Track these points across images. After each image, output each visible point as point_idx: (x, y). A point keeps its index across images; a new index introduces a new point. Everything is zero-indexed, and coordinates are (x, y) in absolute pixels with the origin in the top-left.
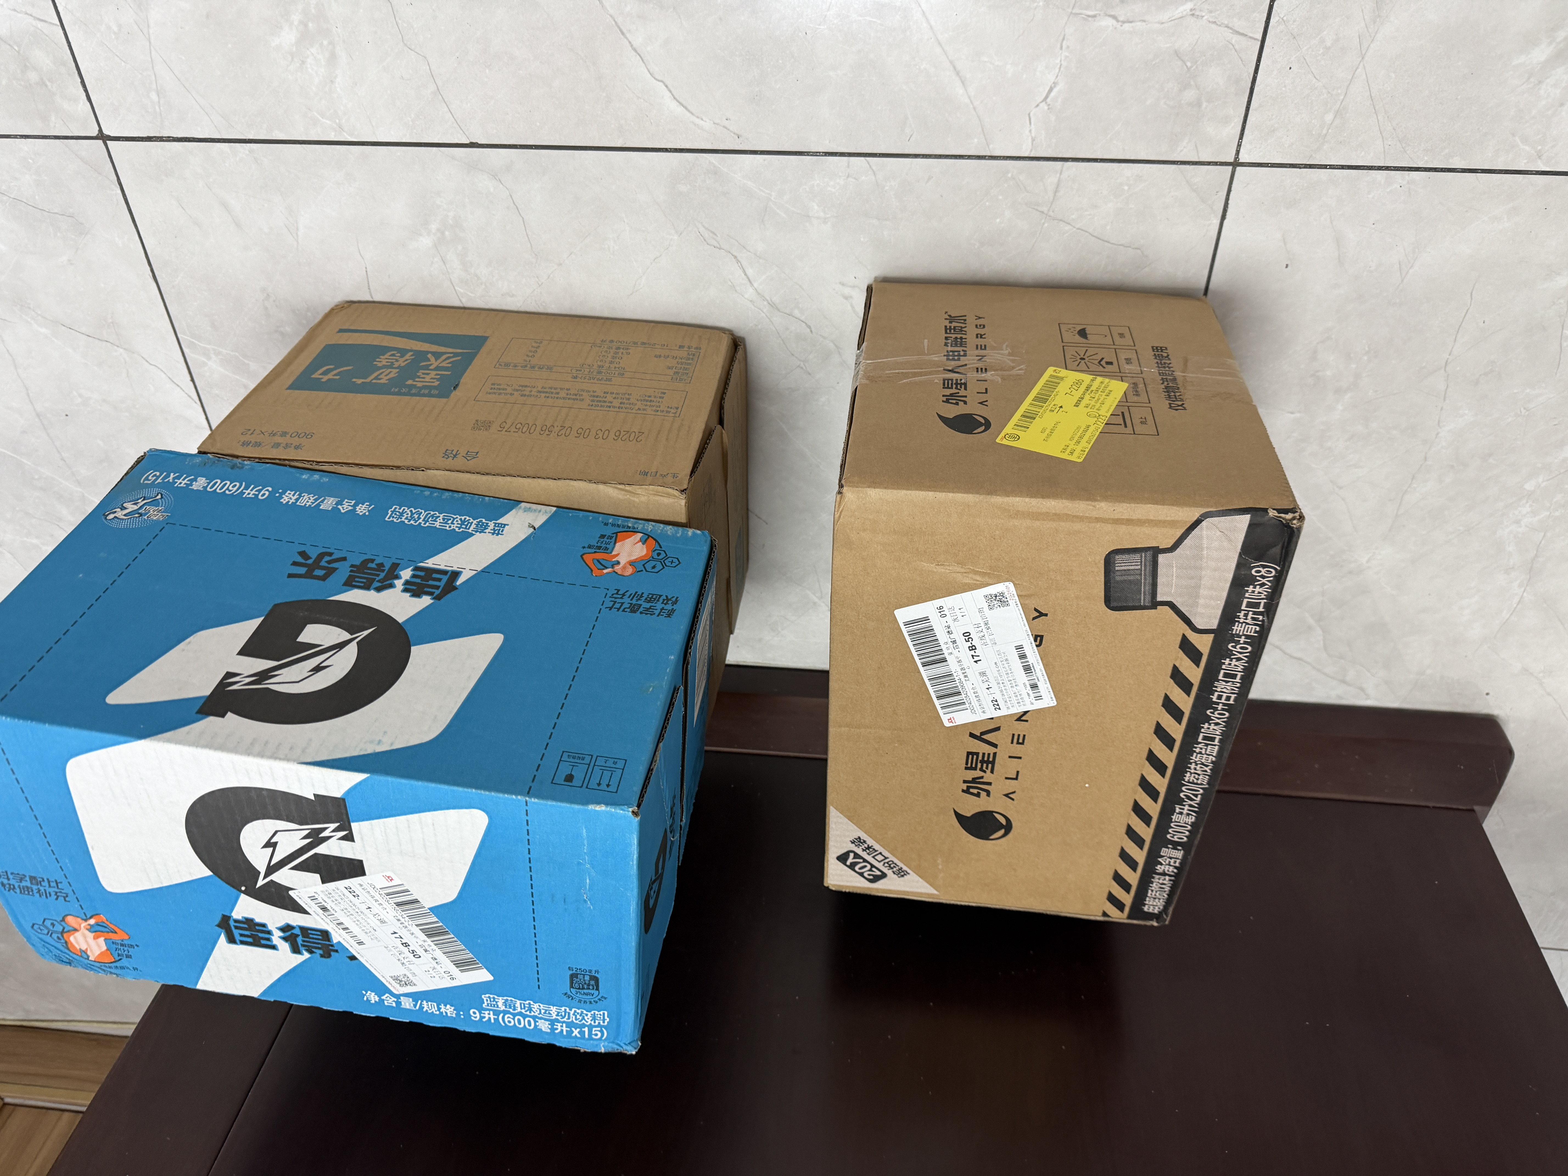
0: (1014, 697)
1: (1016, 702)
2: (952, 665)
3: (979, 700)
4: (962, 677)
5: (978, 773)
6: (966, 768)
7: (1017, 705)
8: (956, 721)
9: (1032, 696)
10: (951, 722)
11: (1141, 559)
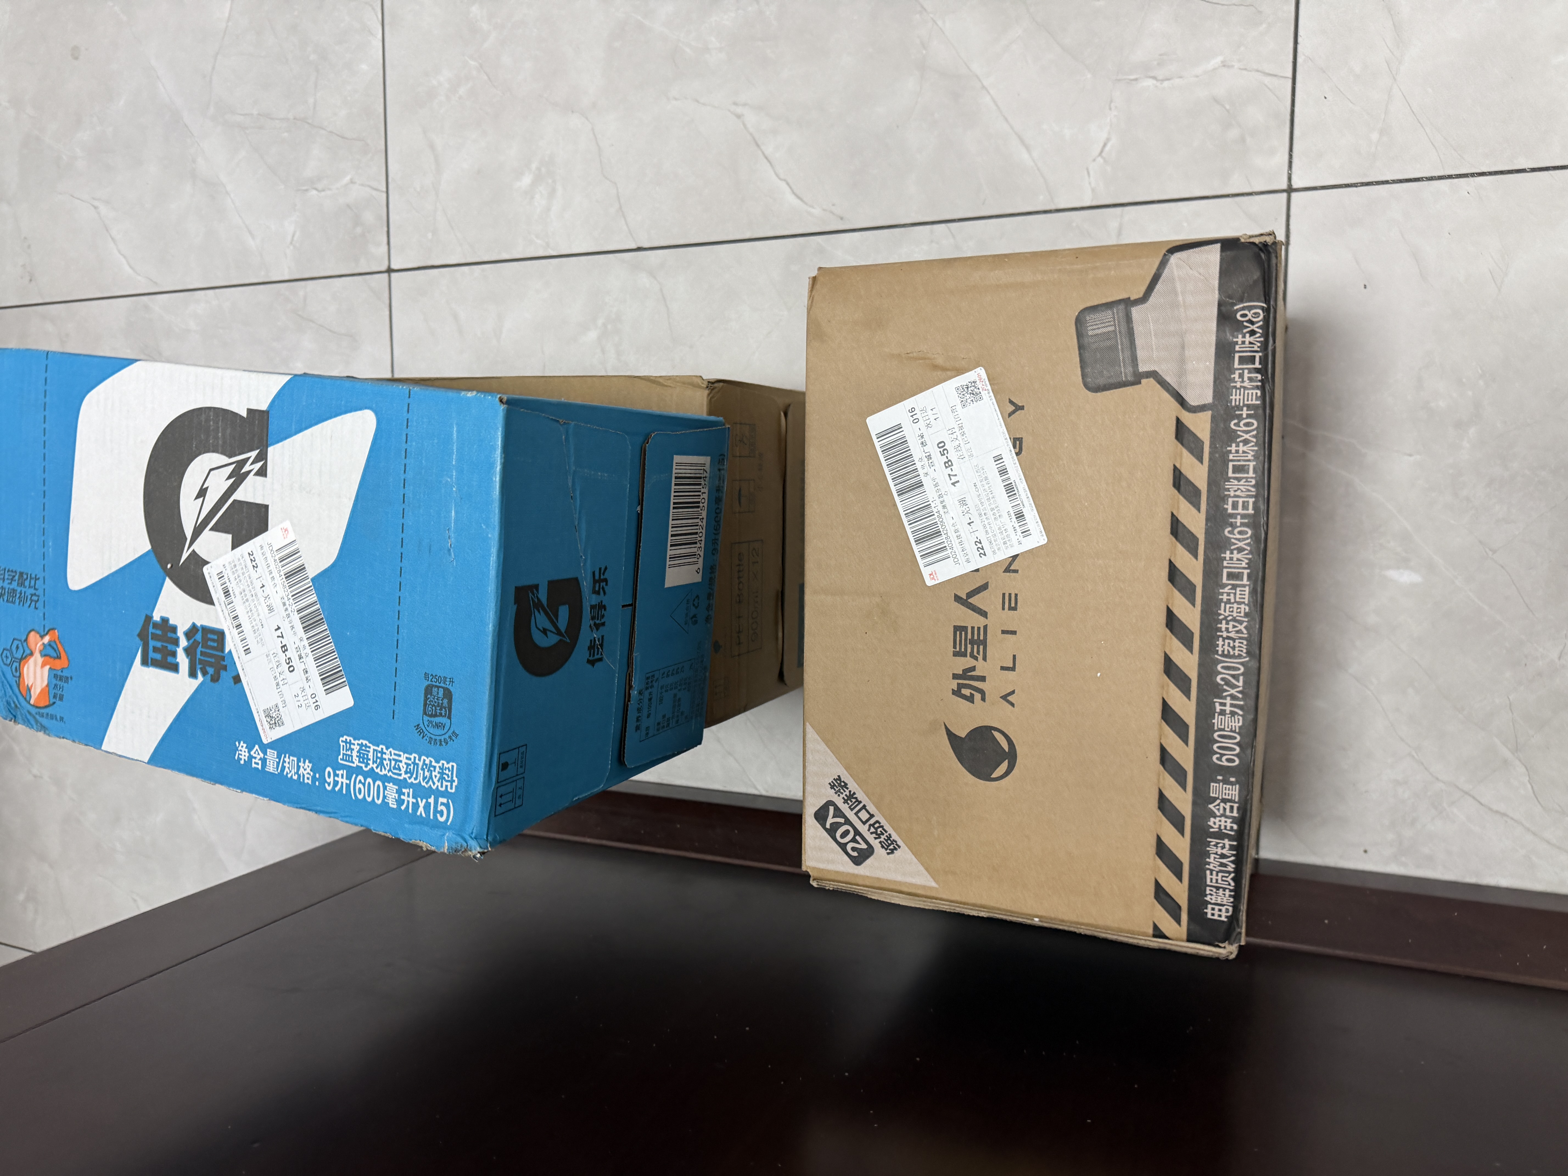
0: (999, 535)
1: (1002, 542)
2: (930, 492)
3: (961, 543)
4: (940, 508)
5: (968, 662)
6: (956, 654)
7: (1003, 546)
8: (939, 578)
9: (1019, 530)
10: (933, 578)
11: (1114, 318)
